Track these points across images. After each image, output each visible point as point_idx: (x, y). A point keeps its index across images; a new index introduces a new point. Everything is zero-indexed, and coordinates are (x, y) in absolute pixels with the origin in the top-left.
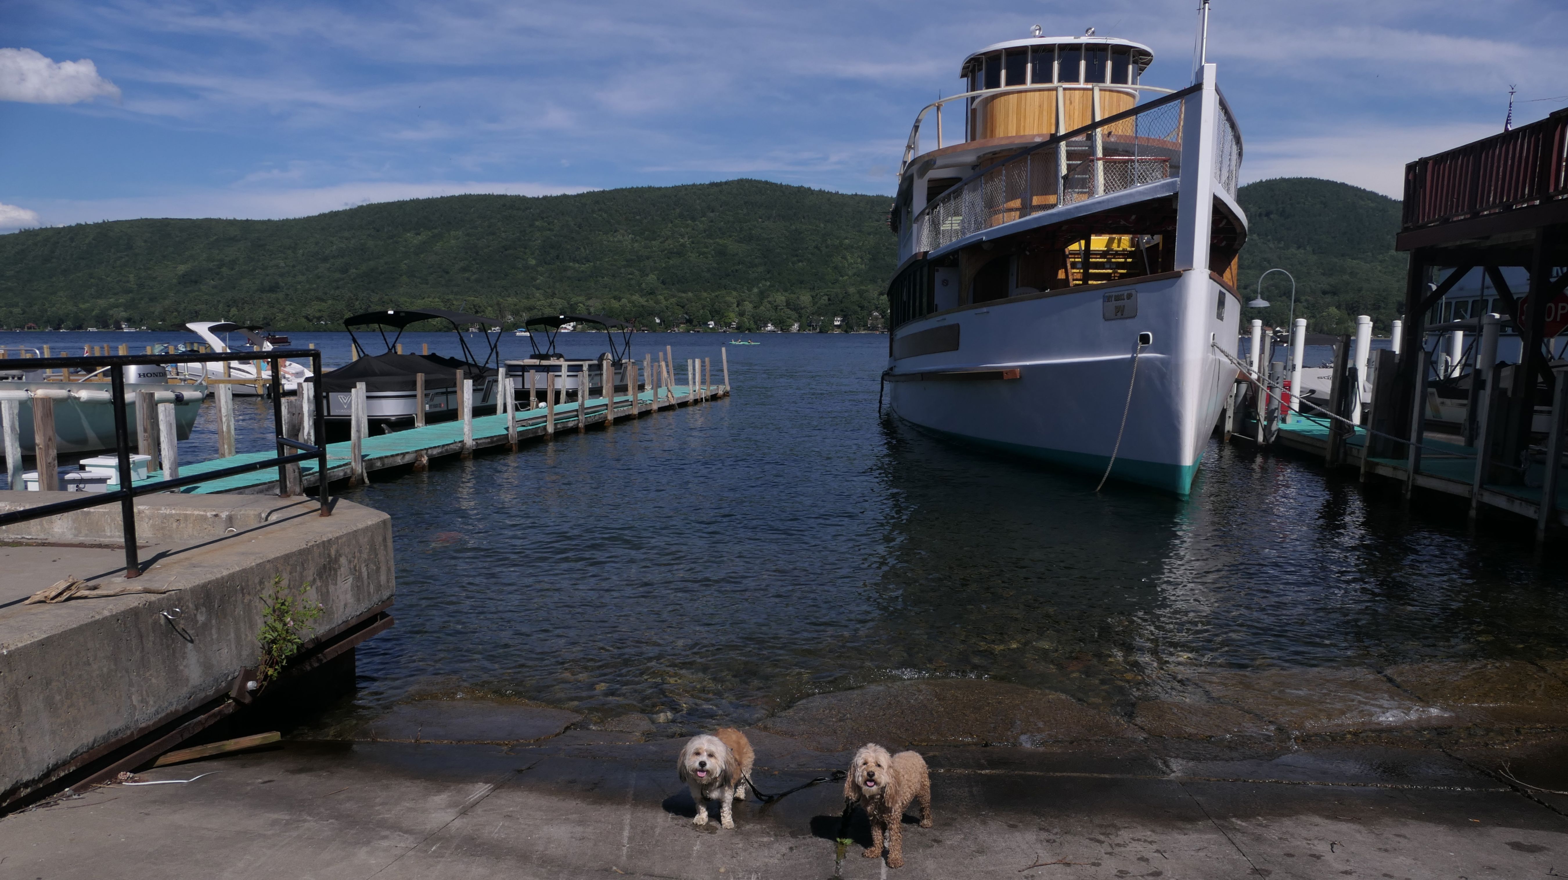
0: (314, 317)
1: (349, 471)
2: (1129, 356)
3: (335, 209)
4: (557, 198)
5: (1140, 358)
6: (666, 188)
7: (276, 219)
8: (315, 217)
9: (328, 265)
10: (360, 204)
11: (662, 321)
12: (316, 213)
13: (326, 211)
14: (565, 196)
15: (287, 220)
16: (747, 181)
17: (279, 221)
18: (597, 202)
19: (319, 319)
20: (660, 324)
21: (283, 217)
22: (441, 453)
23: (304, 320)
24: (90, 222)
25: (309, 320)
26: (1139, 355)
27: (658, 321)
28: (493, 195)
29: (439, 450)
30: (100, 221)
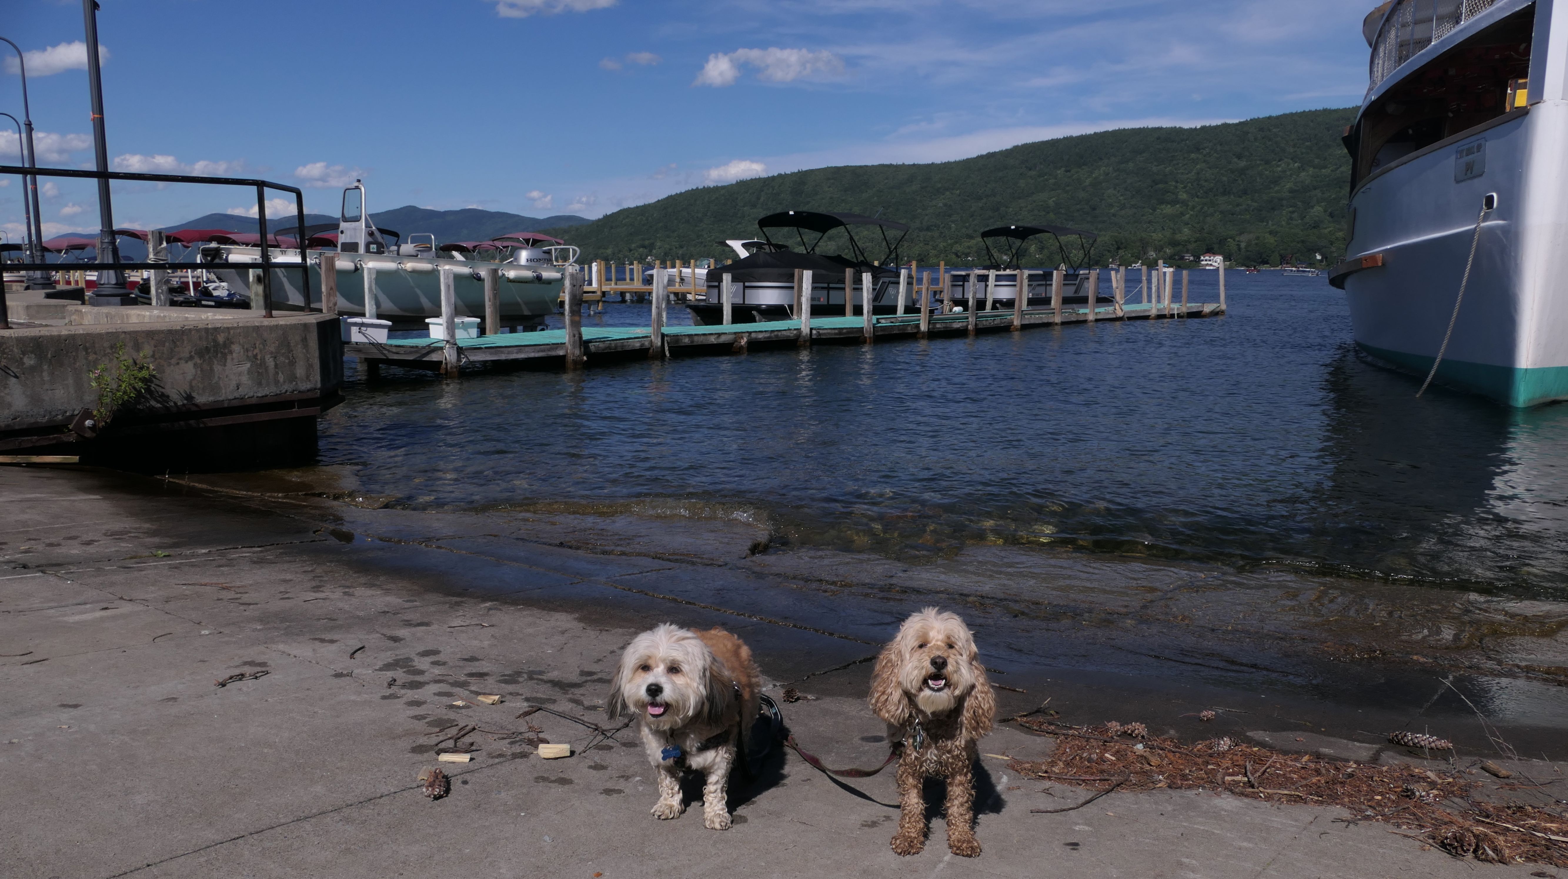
0: (963, 254)
1: (647, 343)
2: (1473, 226)
3: (992, 151)
4: (1217, 127)
5: (1483, 227)
6: (1345, 110)
7: (939, 162)
8: (974, 158)
9: (980, 205)
11: (1325, 257)
12: (975, 155)
13: (984, 153)
14: (1226, 126)
15: (949, 163)
17: (942, 164)
18: (1261, 130)
19: (967, 255)
20: (1321, 261)
21: (945, 160)
22: (769, 337)
23: (954, 256)
24: (788, 172)
25: (957, 256)
26: (1482, 225)
27: (1319, 257)
28: (1148, 128)
29: (767, 335)
30: (796, 171)
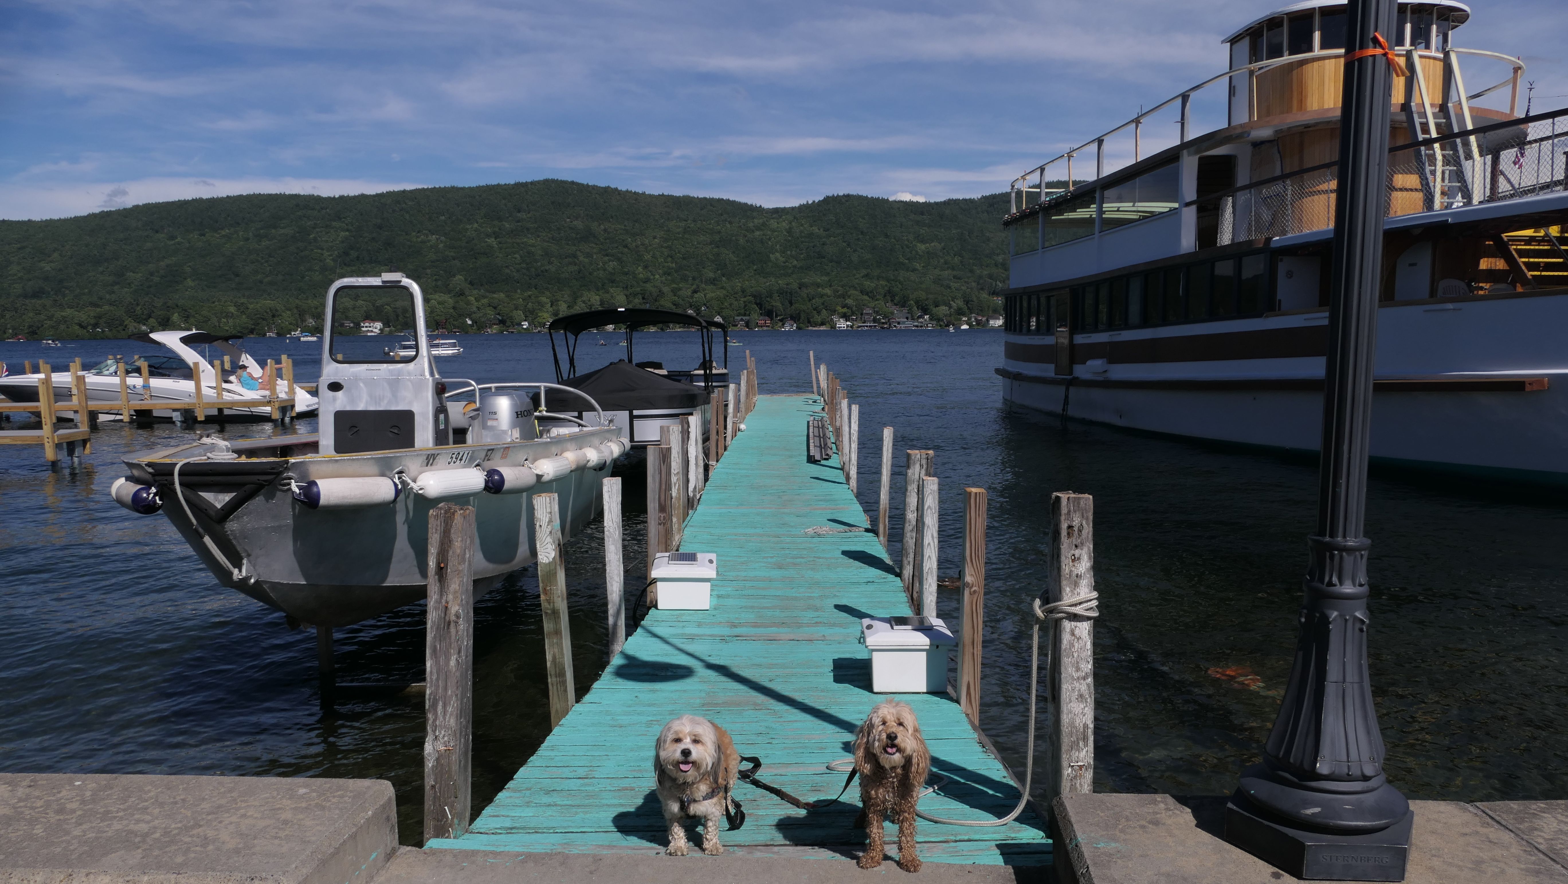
8: (84, 217)
9: (101, 269)
10: (135, 203)
11: (474, 322)
13: (96, 211)
16: (553, 181)
20: (472, 326)
25: (83, 327)
27: (469, 322)
